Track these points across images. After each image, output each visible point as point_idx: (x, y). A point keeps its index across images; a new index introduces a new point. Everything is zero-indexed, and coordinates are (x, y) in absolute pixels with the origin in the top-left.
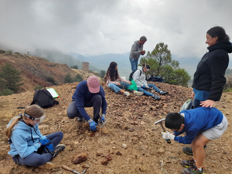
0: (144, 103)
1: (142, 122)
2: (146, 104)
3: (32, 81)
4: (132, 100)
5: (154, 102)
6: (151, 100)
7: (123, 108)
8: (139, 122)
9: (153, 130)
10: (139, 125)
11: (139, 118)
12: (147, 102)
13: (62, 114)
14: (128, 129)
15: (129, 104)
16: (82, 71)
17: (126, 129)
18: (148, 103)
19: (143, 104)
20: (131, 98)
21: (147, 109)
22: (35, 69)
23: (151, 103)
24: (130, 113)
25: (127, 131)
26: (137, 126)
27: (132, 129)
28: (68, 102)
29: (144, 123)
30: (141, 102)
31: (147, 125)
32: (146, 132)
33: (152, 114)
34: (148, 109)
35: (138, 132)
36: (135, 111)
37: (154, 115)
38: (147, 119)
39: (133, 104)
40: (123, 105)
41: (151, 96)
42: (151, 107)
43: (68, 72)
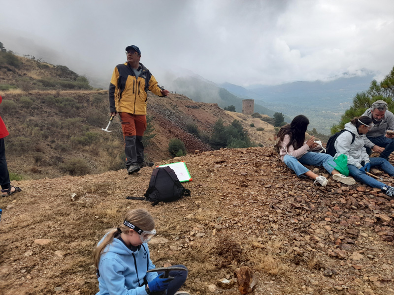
0: (361, 203)
1: (355, 253)
2: (367, 207)
3: (167, 131)
4: (334, 194)
5: (386, 202)
6: (378, 196)
7: (313, 214)
8: (349, 254)
9: (383, 281)
10: (348, 261)
11: (349, 243)
12: (367, 203)
13: (193, 218)
14: (322, 269)
15: (327, 205)
16: (242, 114)
17: (316, 269)
18: (371, 205)
19: (359, 207)
20: (330, 191)
21: (367, 219)
22: (171, 113)
23: (379, 205)
24: (328, 228)
25: (319, 273)
26: (342, 262)
27: (332, 270)
28: (206, 191)
29: (361, 256)
30: (354, 200)
31: (367, 264)
32: (366, 284)
33: (381, 234)
34: (369, 221)
35: (346, 280)
36: (339, 222)
37: (385, 237)
38: (368, 247)
39: (334, 205)
40: (313, 206)
41: (378, 187)
42: (378, 216)
43: (219, 117)
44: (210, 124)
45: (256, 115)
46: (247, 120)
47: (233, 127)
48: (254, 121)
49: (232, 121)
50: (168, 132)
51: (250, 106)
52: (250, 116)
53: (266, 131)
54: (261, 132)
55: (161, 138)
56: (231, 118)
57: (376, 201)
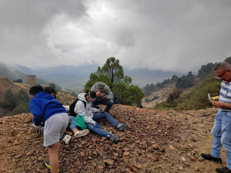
0: (94, 152)
2: (99, 155)
4: (76, 149)
6: (105, 143)
12: (99, 151)
15: (70, 162)
16: (27, 85)
18: (101, 153)
19: (93, 156)
20: (74, 147)
21: (99, 167)
23: (106, 151)
30: (90, 151)
39: (76, 160)
41: (105, 136)
42: (106, 161)
43: (9, 87)
47: (21, 94)
49: (20, 90)
51: (33, 79)
56: (19, 87)
57: (104, 148)
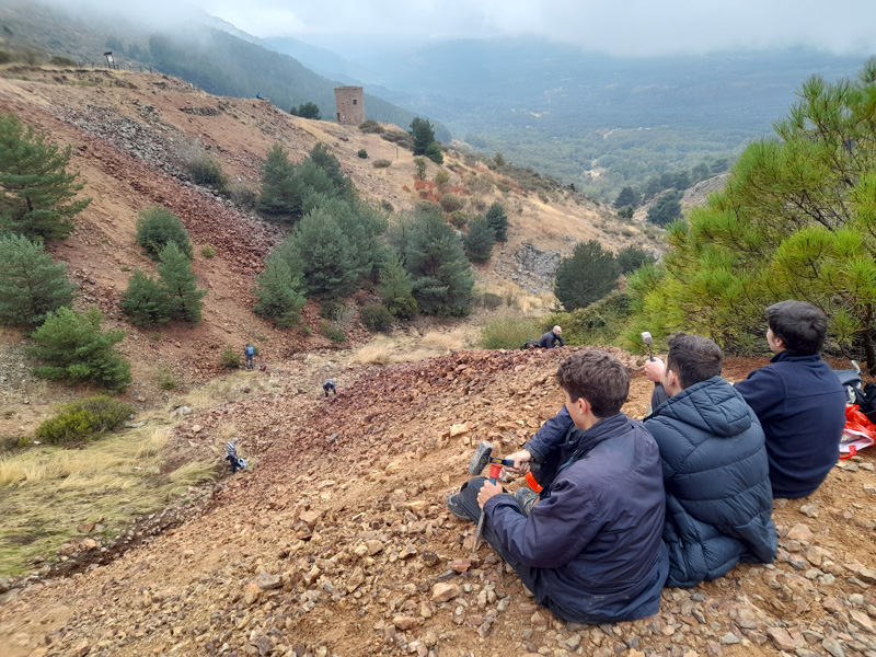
3: (128, 187)
16: (336, 125)
22: (140, 129)
43: (277, 136)
44: (253, 157)
45: (369, 127)
46: (350, 139)
47: (315, 164)
48: (366, 142)
49: (312, 146)
50: (131, 189)
51: (355, 102)
52: (356, 128)
53: (395, 169)
54: (384, 170)
55: (113, 207)
56: (309, 137)
